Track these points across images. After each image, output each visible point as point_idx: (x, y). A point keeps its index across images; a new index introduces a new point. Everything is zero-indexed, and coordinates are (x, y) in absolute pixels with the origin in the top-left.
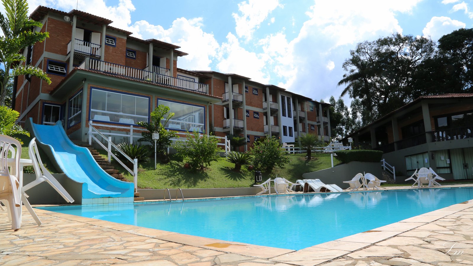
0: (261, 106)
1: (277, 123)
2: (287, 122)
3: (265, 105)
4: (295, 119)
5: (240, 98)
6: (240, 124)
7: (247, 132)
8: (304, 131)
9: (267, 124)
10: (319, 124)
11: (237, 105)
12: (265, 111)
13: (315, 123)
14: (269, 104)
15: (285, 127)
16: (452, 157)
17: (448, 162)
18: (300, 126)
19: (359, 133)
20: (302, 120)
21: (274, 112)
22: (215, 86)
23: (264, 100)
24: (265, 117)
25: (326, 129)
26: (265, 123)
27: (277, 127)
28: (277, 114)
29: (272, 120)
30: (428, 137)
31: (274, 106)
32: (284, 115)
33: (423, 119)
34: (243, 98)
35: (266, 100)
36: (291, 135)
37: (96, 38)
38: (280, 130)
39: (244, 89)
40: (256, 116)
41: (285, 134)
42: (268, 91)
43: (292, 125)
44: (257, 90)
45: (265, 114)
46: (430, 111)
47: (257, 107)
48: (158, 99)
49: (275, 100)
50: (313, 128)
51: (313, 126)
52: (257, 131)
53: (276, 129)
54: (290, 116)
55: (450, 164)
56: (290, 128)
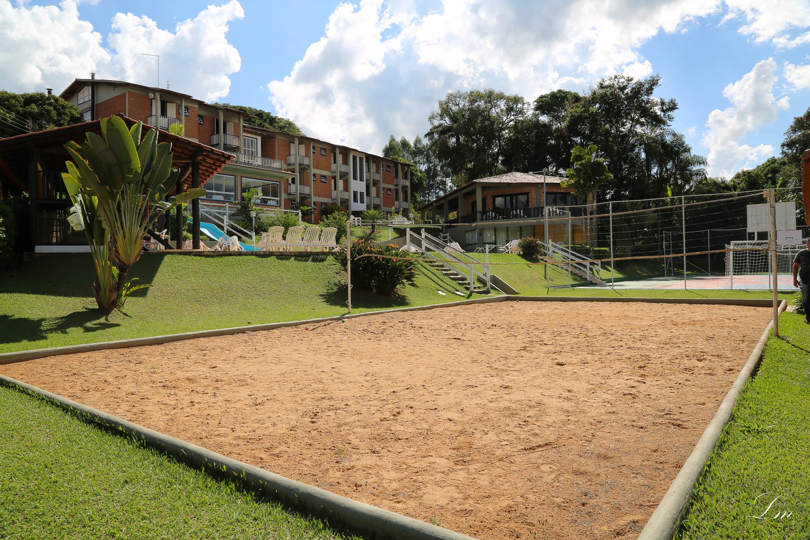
0: (329, 169)
1: (346, 188)
2: (358, 186)
3: (333, 167)
4: (368, 182)
5: (306, 161)
6: (307, 190)
7: (314, 199)
8: (378, 196)
9: (335, 189)
10: (397, 188)
11: (303, 169)
12: (334, 174)
13: (392, 187)
14: (339, 166)
15: (355, 193)
16: (498, 235)
17: (494, 239)
18: (373, 190)
19: (434, 204)
20: (376, 183)
21: (344, 176)
22: (280, 148)
23: (332, 161)
24: (333, 181)
25: (406, 193)
26: (333, 188)
27: (347, 193)
28: (347, 178)
29: (340, 184)
30: (479, 216)
31: (343, 169)
32: (355, 178)
33: (476, 201)
34: (310, 161)
35: (335, 162)
36: (362, 202)
37: (171, 110)
38: (349, 196)
39: (312, 150)
40: (323, 180)
41: (355, 200)
42: (338, 151)
43: (364, 191)
44: (325, 150)
45: (334, 178)
46: (482, 192)
47: (325, 170)
48: (242, 177)
49: (345, 162)
50: (389, 193)
51: (390, 190)
52: (324, 197)
53: (345, 196)
54: (361, 180)
55: (495, 240)
56: (362, 194)
